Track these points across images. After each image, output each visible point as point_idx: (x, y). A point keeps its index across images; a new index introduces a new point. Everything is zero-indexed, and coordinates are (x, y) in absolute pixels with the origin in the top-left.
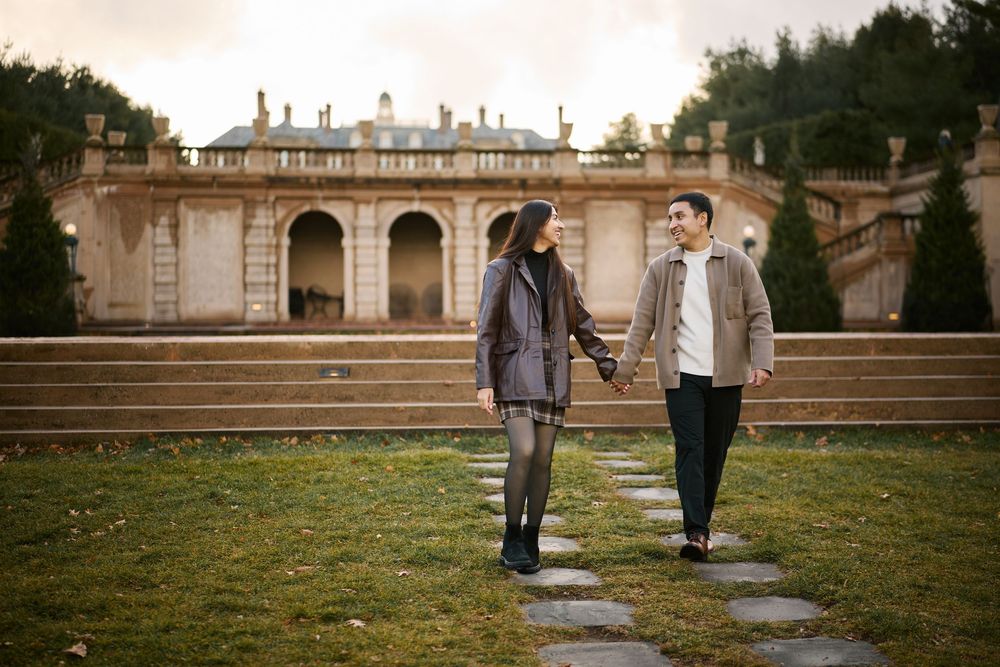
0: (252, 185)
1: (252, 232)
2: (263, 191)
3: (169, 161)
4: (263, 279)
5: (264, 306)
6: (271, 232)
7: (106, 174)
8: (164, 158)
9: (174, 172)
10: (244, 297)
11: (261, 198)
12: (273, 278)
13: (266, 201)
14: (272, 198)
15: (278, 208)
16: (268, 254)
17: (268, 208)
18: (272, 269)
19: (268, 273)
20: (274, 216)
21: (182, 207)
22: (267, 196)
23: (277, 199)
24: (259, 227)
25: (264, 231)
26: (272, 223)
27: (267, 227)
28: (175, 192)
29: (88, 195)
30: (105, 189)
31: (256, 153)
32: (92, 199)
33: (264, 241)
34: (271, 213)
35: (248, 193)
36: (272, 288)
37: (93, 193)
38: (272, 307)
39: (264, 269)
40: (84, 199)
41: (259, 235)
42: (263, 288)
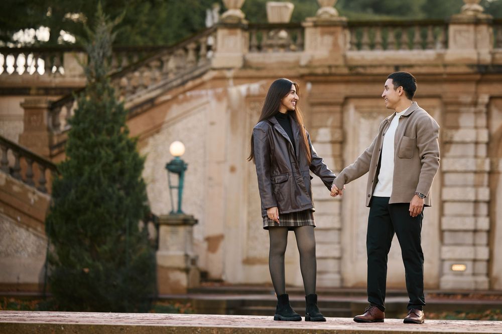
0: (454, 79)
1: (454, 150)
2: (472, 88)
3: (335, 45)
4: (469, 224)
5: (470, 264)
6: (482, 150)
7: (246, 65)
8: (328, 39)
9: (340, 62)
10: (440, 251)
11: (468, 99)
12: (484, 223)
13: (475, 104)
14: (484, 99)
15: (495, 112)
16: (476, 186)
17: (477, 113)
18: (483, 209)
19: (475, 215)
20: (488, 127)
21: (351, 113)
22: (477, 95)
23: (492, 98)
24: (463, 143)
25: (471, 149)
26: (484, 136)
27: (477, 143)
28: (343, 90)
29: (219, 98)
30: (243, 89)
31: (464, 27)
32: (224, 104)
33: (471, 165)
34: (482, 121)
35: (449, 90)
36: (483, 238)
37: (226, 93)
38: (482, 267)
39: (470, 209)
40: (214, 103)
41: (463, 156)
42: (469, 238)
